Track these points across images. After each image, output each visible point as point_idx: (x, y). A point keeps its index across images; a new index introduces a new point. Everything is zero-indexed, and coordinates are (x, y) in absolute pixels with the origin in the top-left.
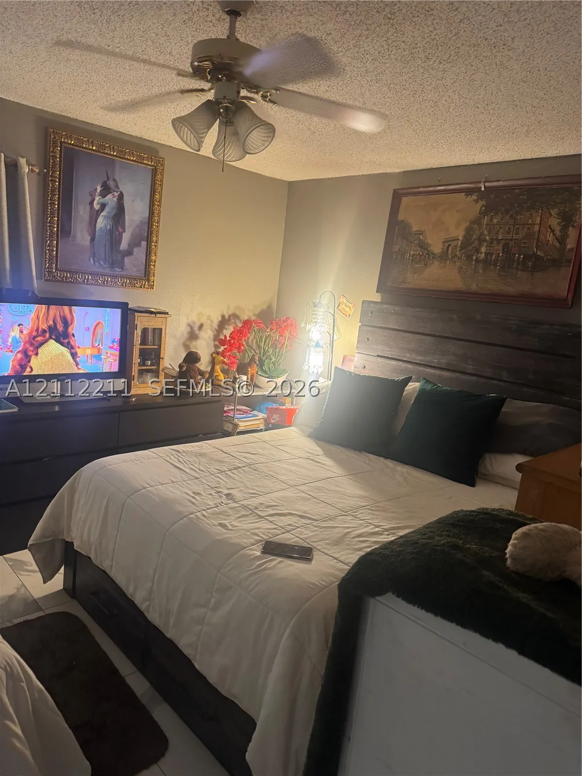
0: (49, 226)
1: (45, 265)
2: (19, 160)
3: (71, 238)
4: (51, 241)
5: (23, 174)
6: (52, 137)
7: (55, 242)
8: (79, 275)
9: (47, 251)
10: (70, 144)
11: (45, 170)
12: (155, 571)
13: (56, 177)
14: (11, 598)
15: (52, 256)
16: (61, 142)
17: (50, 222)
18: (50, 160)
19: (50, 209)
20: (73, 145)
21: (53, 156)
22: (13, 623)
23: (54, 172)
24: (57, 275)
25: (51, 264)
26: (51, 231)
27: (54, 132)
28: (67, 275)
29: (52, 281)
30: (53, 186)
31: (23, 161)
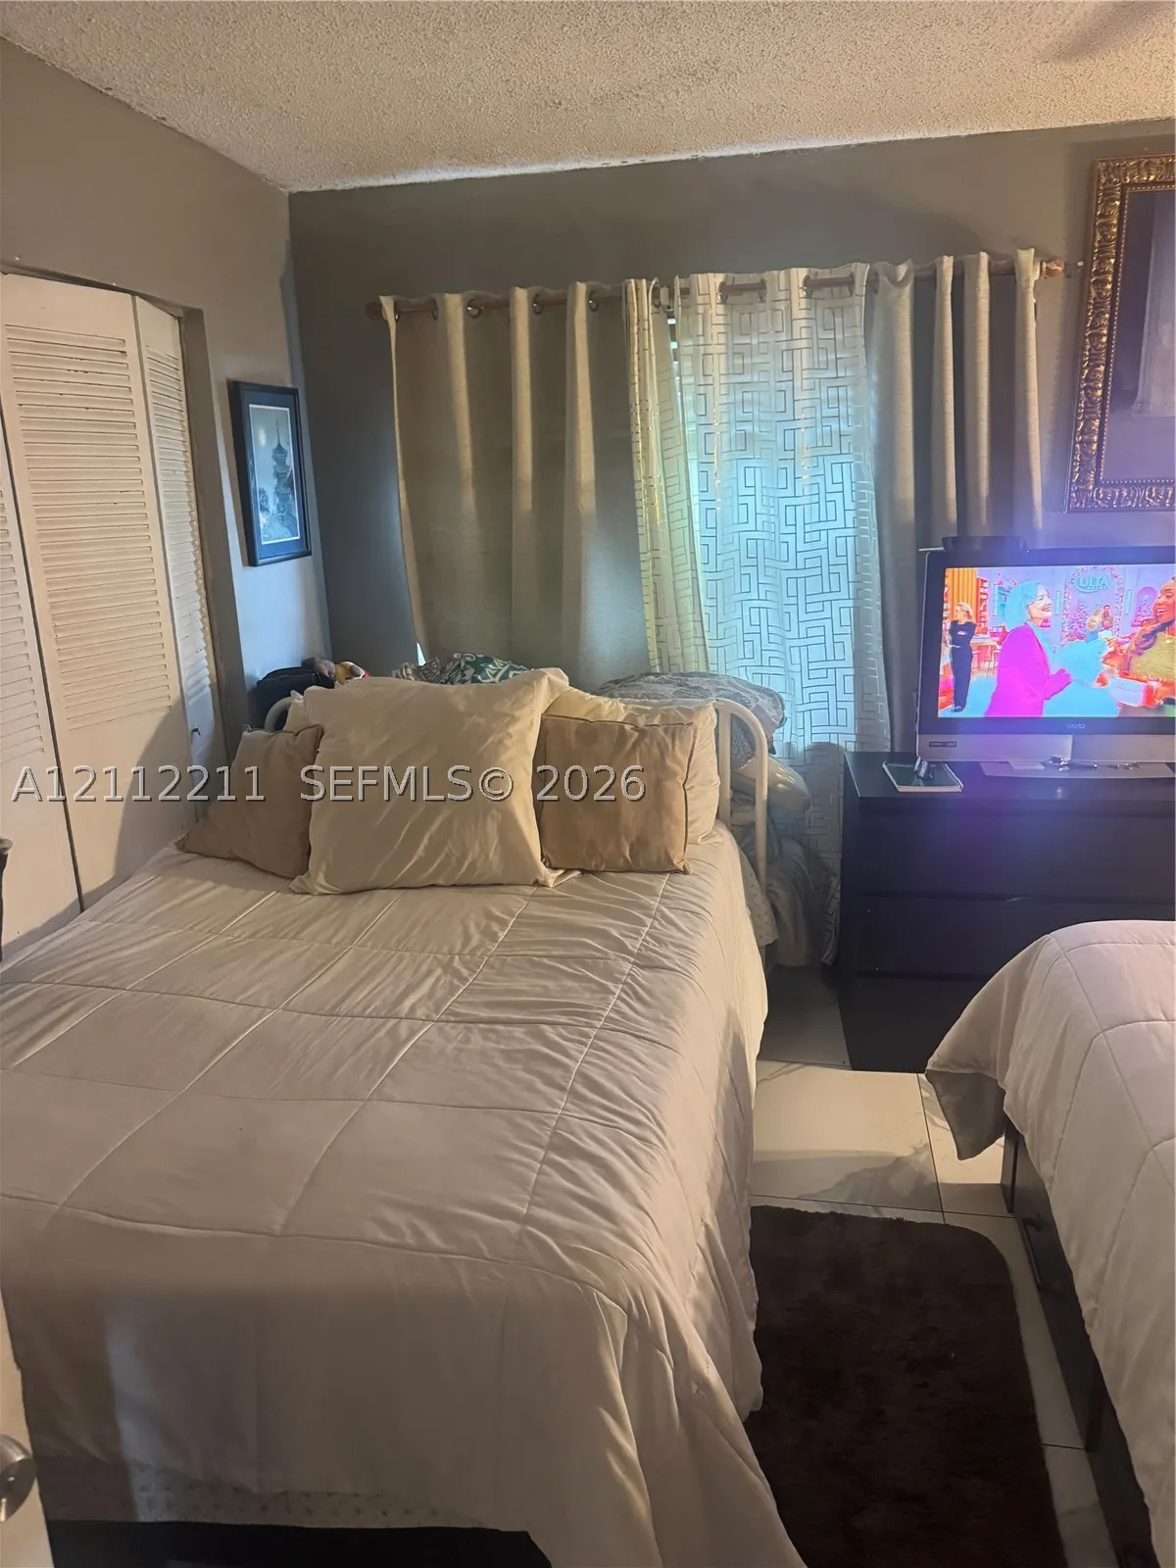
0: (1085, 389)
1: (1072, 477)
2: (1016, 254)
3: (1136, 406)
4: (1088, 422)
5: (1024, 284)
6: (1103, 180)
7: (1097, 423)
8: (1151, 490)
9: (1078, 446)
10: (1147, 183)
11: (1080, 264)
12: (1114, 1234)
13: (1108, 272)
14: (898, 1163)
15: (1086, 454)
16: (1124, 187)
17: (1087, 379)
18: (1095, 235)
19: (1090, 350)
20: (1154, 183)
21: (1102, 225)
22: (881, 1214)
23: (1102, 261)
24: (1098, 495)
25: (1084, 472)
26: (1090, 400)
27: (1108, 166)
28: (1120, 495)
29: (1085, 511)
30: (1099, 294)
31: (1026, 257)
